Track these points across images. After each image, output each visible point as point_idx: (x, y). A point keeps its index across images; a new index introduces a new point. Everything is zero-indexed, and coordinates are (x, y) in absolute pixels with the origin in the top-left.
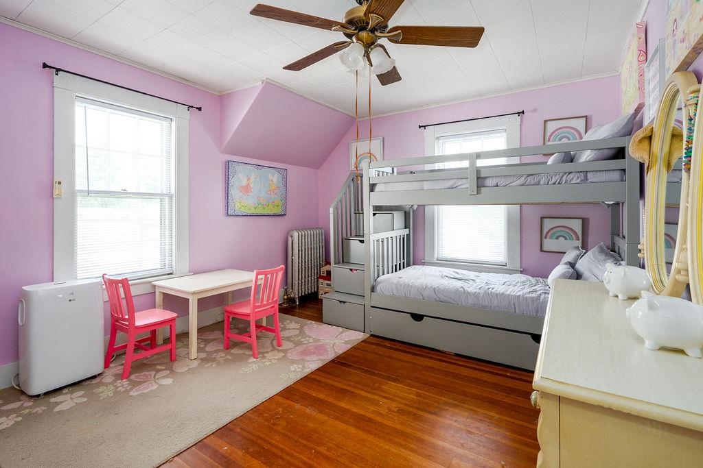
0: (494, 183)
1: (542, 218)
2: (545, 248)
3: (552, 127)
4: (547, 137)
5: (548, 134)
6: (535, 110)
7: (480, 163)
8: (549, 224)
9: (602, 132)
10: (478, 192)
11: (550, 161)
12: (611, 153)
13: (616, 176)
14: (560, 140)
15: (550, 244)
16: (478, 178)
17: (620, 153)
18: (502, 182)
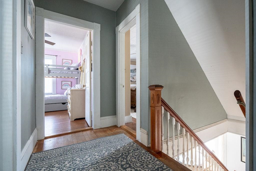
0: (53, 72)
1: (62, 81)
2: (63, 88)
3: (64, 61)
4: (63, 63)
5: (63, 62)
6: (60, 56)
7: (49, 67)
8: (63, 83)
9: (75, 65)
10: (49, 74)
11: (65, 68)
12: (76, 69)
13: (77, 73)
14: (66, 64)
15: (64, 87)
16: (49, 70)
17: (78, 69)
18: (55, 72)
